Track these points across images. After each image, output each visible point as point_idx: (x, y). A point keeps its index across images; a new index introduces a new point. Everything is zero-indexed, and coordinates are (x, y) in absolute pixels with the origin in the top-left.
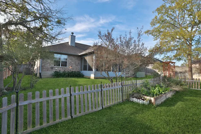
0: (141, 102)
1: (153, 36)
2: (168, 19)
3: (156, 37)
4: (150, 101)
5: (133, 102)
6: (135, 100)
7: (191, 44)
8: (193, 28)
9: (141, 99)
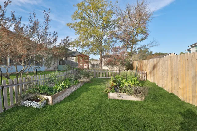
0: (35, 104)
1: (75, 30)
2: (87, 17)
3: (78, 31)
4: (47, 100)
5: (25, 107)
6: (27, 103)
7: (102, 42)
8: (103, 30)
9: (34, 101)
